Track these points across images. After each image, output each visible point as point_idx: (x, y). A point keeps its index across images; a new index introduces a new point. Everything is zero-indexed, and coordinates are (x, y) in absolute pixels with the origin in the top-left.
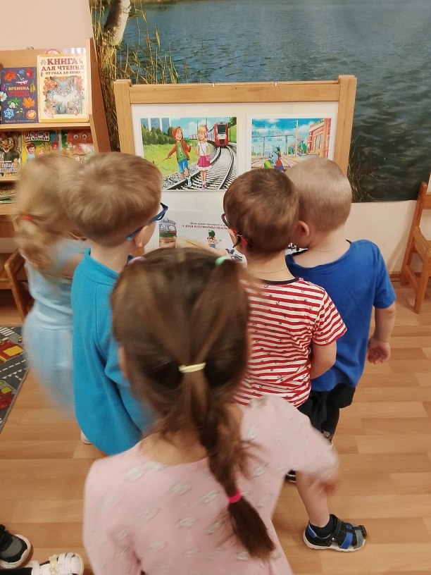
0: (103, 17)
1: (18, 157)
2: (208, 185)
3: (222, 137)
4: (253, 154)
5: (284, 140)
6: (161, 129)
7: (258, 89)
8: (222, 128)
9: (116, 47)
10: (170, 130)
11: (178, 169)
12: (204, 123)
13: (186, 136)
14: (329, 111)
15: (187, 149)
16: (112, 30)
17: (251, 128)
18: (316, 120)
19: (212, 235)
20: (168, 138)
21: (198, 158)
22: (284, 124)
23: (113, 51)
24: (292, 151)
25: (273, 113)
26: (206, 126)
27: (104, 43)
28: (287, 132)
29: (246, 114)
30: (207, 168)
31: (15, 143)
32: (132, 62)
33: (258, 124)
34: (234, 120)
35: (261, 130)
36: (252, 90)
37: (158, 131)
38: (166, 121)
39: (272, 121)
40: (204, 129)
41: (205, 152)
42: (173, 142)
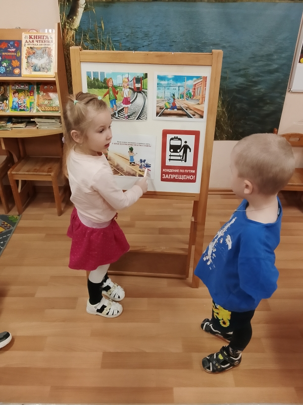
0: (67, 9)
1: (7, 99)
2: (129, 116)
3: (138, 85)
4: (158, 97)
5: (177, 90)
6: (99, 79)
7: (161, 56)
8: (138, 80)
9: (75, 30)
10: (105, 80)
11: (109, 105)
12: (127, 76)
13: (115, 84)
14: (205, 72)
15: (115, 93)
16: (72, 19)
17: (156, 81)
18: (198, 78)
19: (131, 149)
20: (104, 85)
21: (122, 99)
22: (177, 79)
23: (73, 32)
24: (182, 96)
25: (170, 71)
26: (128, 78)
27: (67, 27)
28: (179, 84)
29: (154, 72)
30: (129, 106)
31: (5, 90)
32: (85, 40)
33: (161, 78)
34: (146, 75)
35: (163, 82)
36: (157, 56)
37: (97, 80)
38: (102, 74)
39: (170, 77)
40: (127, 80)
41: (127, 95)
42: (107, 87)
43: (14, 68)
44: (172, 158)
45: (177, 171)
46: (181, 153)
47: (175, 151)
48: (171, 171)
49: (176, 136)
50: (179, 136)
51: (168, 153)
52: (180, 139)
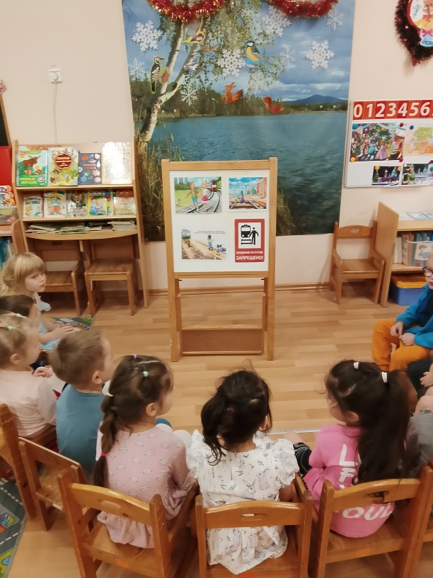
0: (141, 126)
1: (85, 205)
2: (207, 210)
3: (214, 186)
4: (230, 195)
5: (244, 188)
6: (184, 183)
7: (231, 164)
8: (214, 182)
9: (147, 142)
10: (188, 183)
11: (192, 202)
12: (205, 179)
13: (196, 186)
14: (265, 174)
15: (197, 193)
16: (145, 133)
17: (228, 182)
18: (260, 178)
19: (210, 237)
21: (202, 197)
22: (244, 180)
23: (146, 144)
24: (249, 193)
25: (239, 175)
26: (206, 181)
27: (140, 140)
28: (246, 184)
29: (226, 176)
30: (207, 202)
31: (83, 197)
32: (157, 151)
33: (231, 180)
34: (220, 178)
35: (233, 183)
36: (228, 164)
37: (182, 184)
38: (186, 179)
39: (239, 179)
40: (205, 183)
41: (206, 194)
42: (190, 189)
43: (95, 177)
44: (244, 242)
45: (248, 253)
46: (251, 238)
47: (246, 236)
48: (243, 253)
49: (246, 223)
50: (248, 224)
51: (240, 238)
52: (249, 226)
